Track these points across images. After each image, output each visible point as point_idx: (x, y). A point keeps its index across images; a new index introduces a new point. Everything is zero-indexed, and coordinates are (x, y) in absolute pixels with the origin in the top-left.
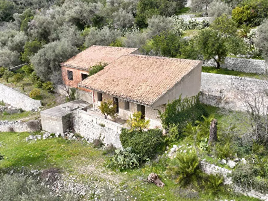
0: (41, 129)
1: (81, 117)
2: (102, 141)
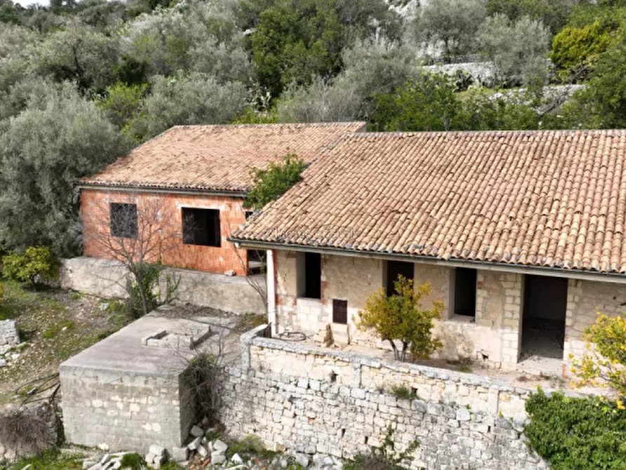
0: (61, 440)
1: (261, 368)
2: (399, 461)
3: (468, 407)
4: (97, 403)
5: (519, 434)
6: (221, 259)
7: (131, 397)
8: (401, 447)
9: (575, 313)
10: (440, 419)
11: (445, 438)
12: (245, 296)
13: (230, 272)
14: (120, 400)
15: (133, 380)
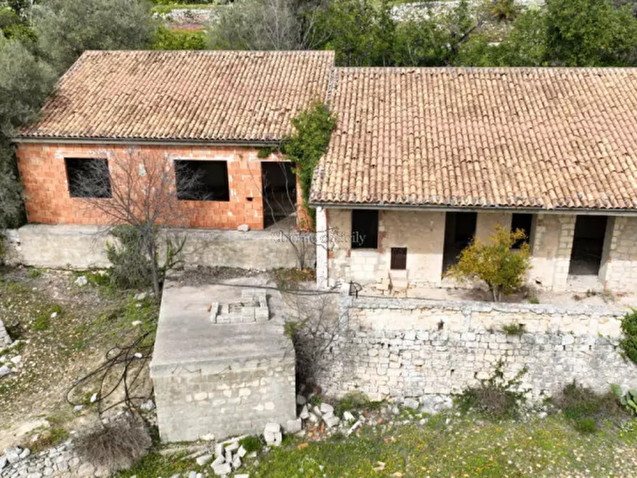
2: (507, 387)
3: (572, 333)
4: (200, 396)
5: (615, 347)
6: (230, 214)
7: (241, 382)
8: (510, 375)
9: (619, 239)
10: (547, 347)
11: (552, 361)
12: (271, 251)
13: (245, 227)
14: (228, 387)
15: (243, 365)
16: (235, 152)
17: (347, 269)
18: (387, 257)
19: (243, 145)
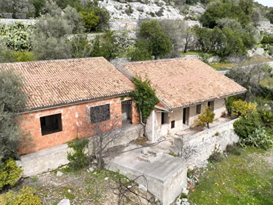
2: (217, 151)
3: (226, 131)
4: (171, 187)
5: (233, 131)
6: (110, 125)
7: (179, 176)
8: (217, 148)
10: (223, 136)
11: (224, 140)
14: (176, 180)
15: (179, 170)
16: (113, 100)
17: (160, 133)
18: (170, 125)
19: (116, 96)
